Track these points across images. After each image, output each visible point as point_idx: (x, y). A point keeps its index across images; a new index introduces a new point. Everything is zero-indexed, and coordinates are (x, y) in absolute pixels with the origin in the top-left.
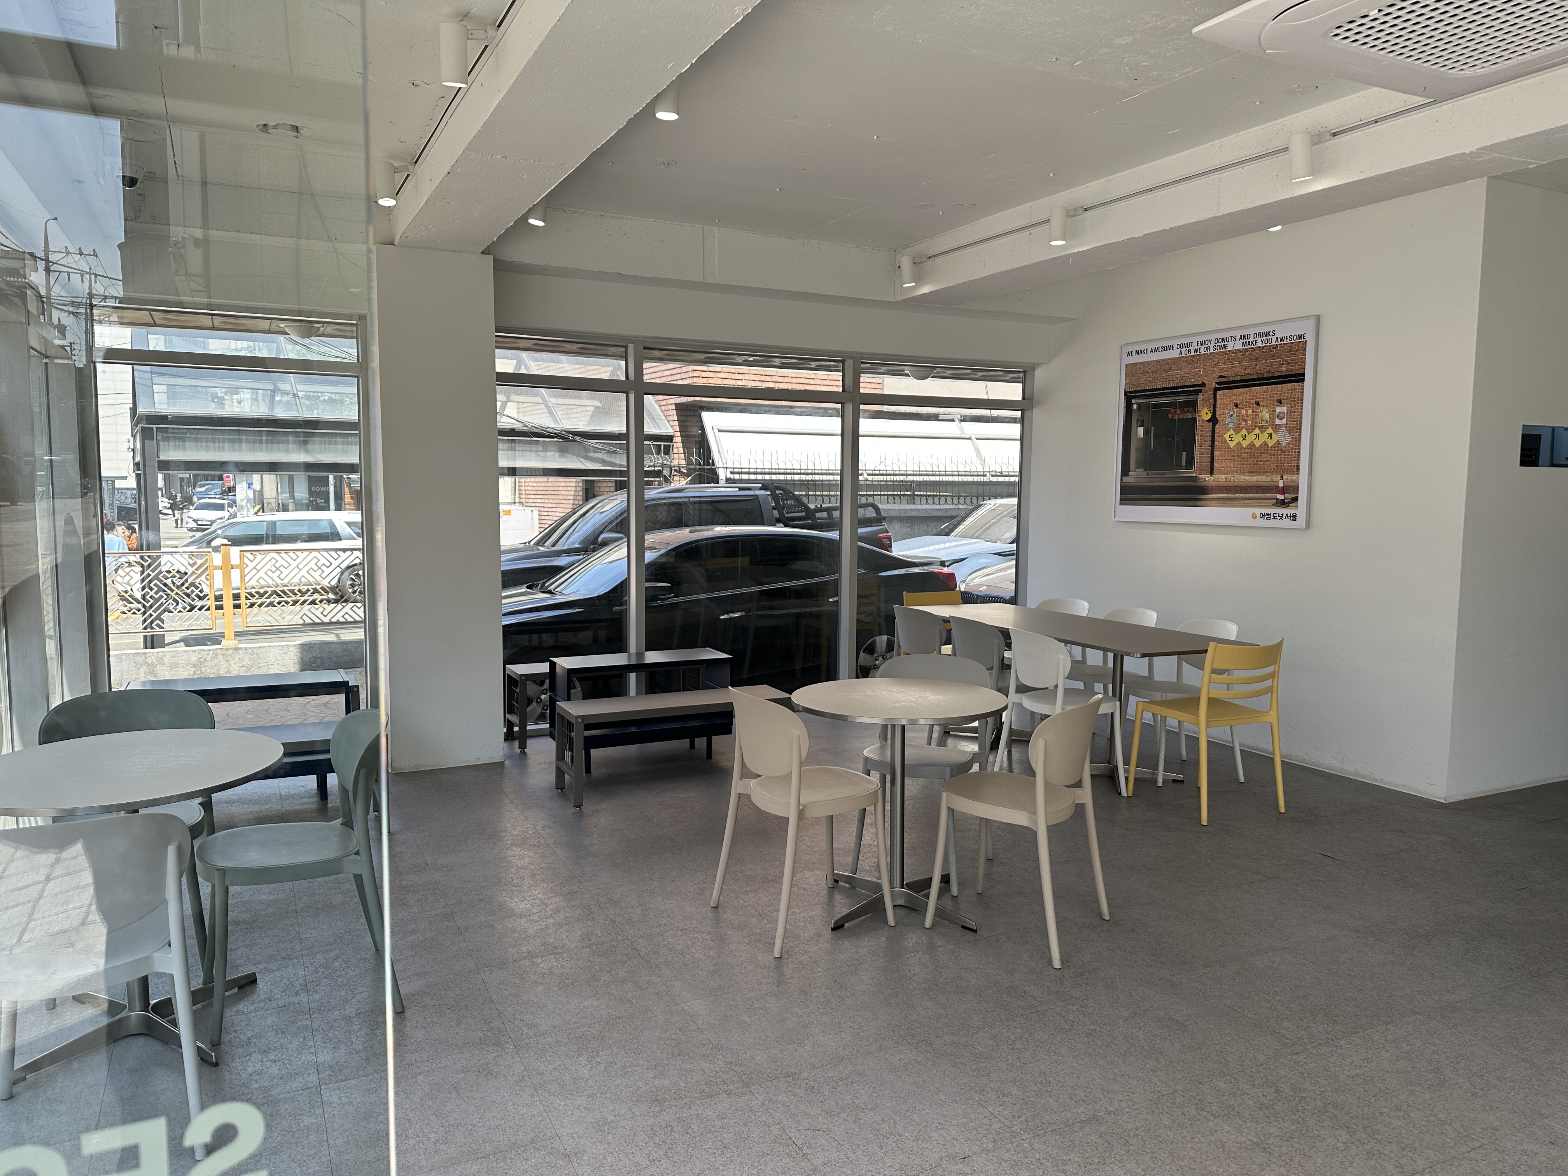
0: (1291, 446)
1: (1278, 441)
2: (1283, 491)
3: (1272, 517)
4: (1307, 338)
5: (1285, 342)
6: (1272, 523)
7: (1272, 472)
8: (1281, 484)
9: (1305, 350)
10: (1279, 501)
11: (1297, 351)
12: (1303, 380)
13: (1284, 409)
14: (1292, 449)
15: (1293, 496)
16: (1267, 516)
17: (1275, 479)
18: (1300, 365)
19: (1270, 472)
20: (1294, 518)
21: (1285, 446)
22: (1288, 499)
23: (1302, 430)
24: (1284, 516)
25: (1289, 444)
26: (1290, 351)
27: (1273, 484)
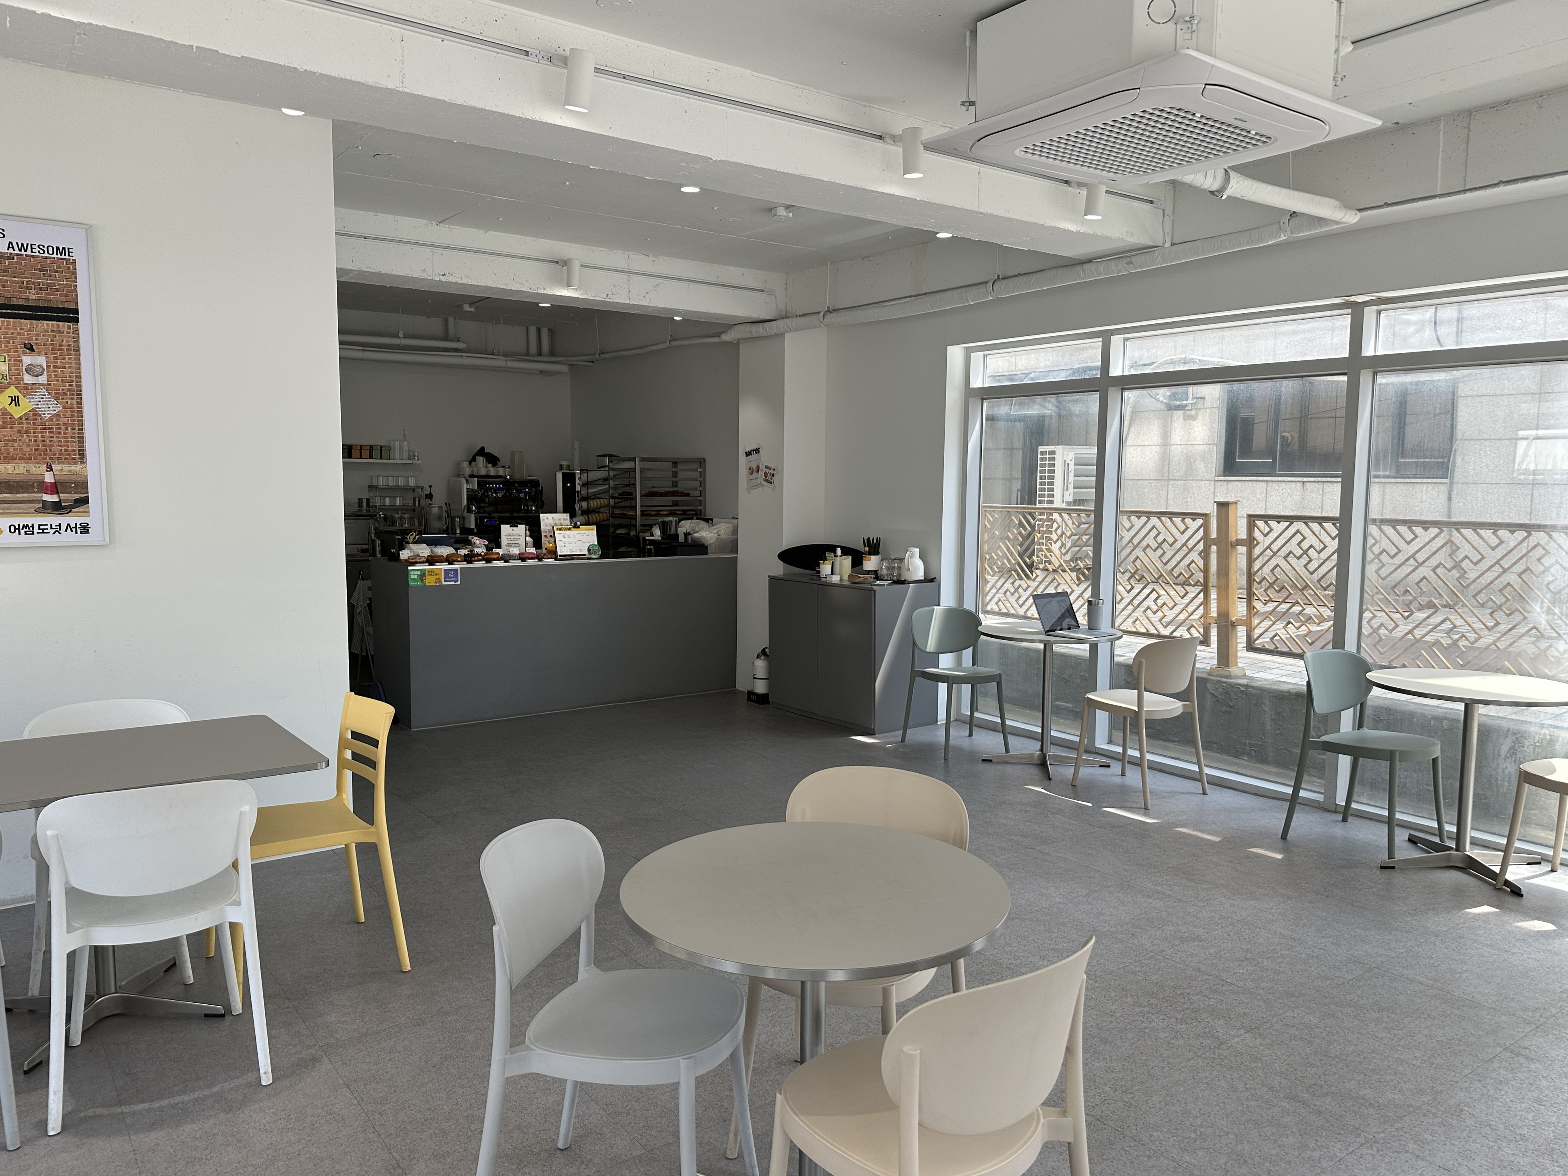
0: (64, 419)
1: (33, 410)
2: (54, 488)
3: (36, 530)
4: (75, 255)
5: (29, 252)
6: (37, 539)
7: (26, 459)
8: (49, 478)
9: (74, 273)
10: (48, 504)
11: (57, 272)
12: (76, 320)
13: (41, 360)
14: (65, 424)
15: (77, 496)
16: (29, 530)
17: (33, 470)
18: (66, 296)
19: (20, 458)
20: (85, 529)
21: (51, 419)
22: (66, 501)
23: (84, 396)
24: (64, 527)
25: (57, 415)
26: (40, 270)
27: (33, 478)
